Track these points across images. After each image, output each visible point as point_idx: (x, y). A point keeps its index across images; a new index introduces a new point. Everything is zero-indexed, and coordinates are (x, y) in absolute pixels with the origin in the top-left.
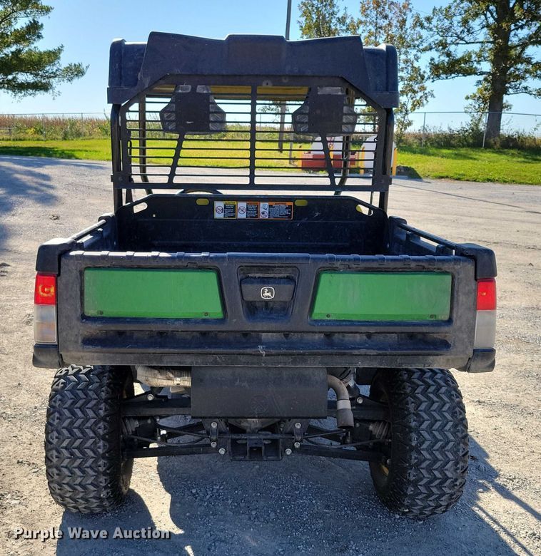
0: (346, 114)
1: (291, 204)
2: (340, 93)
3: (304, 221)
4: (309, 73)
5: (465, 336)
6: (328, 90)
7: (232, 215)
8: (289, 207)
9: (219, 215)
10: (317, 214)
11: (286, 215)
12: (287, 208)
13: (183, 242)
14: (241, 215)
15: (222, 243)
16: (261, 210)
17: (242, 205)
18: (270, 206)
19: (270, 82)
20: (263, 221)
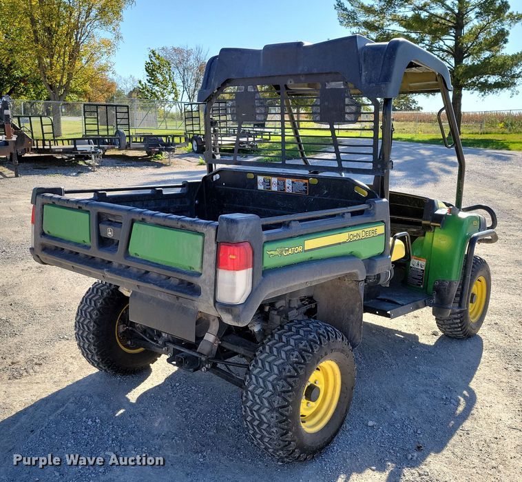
0: (348, 105)
1: (307, 181)
2: (343, 87)
3: (316, 196)
4: (315, 71)
5: (208, 288)
6: (333, 85)
7: (268, 187)
8: (305, 184)
9: (260, 187)
10: (326, 192)
11: (304, 191)
12: (304, 185)
13: (240, 206)
14: (274, 188)
15: (263, 209)
16: (287, 185)
17: (274, 180)
18: (293, 182)
19: (292, 80)
20: (289, 195)
